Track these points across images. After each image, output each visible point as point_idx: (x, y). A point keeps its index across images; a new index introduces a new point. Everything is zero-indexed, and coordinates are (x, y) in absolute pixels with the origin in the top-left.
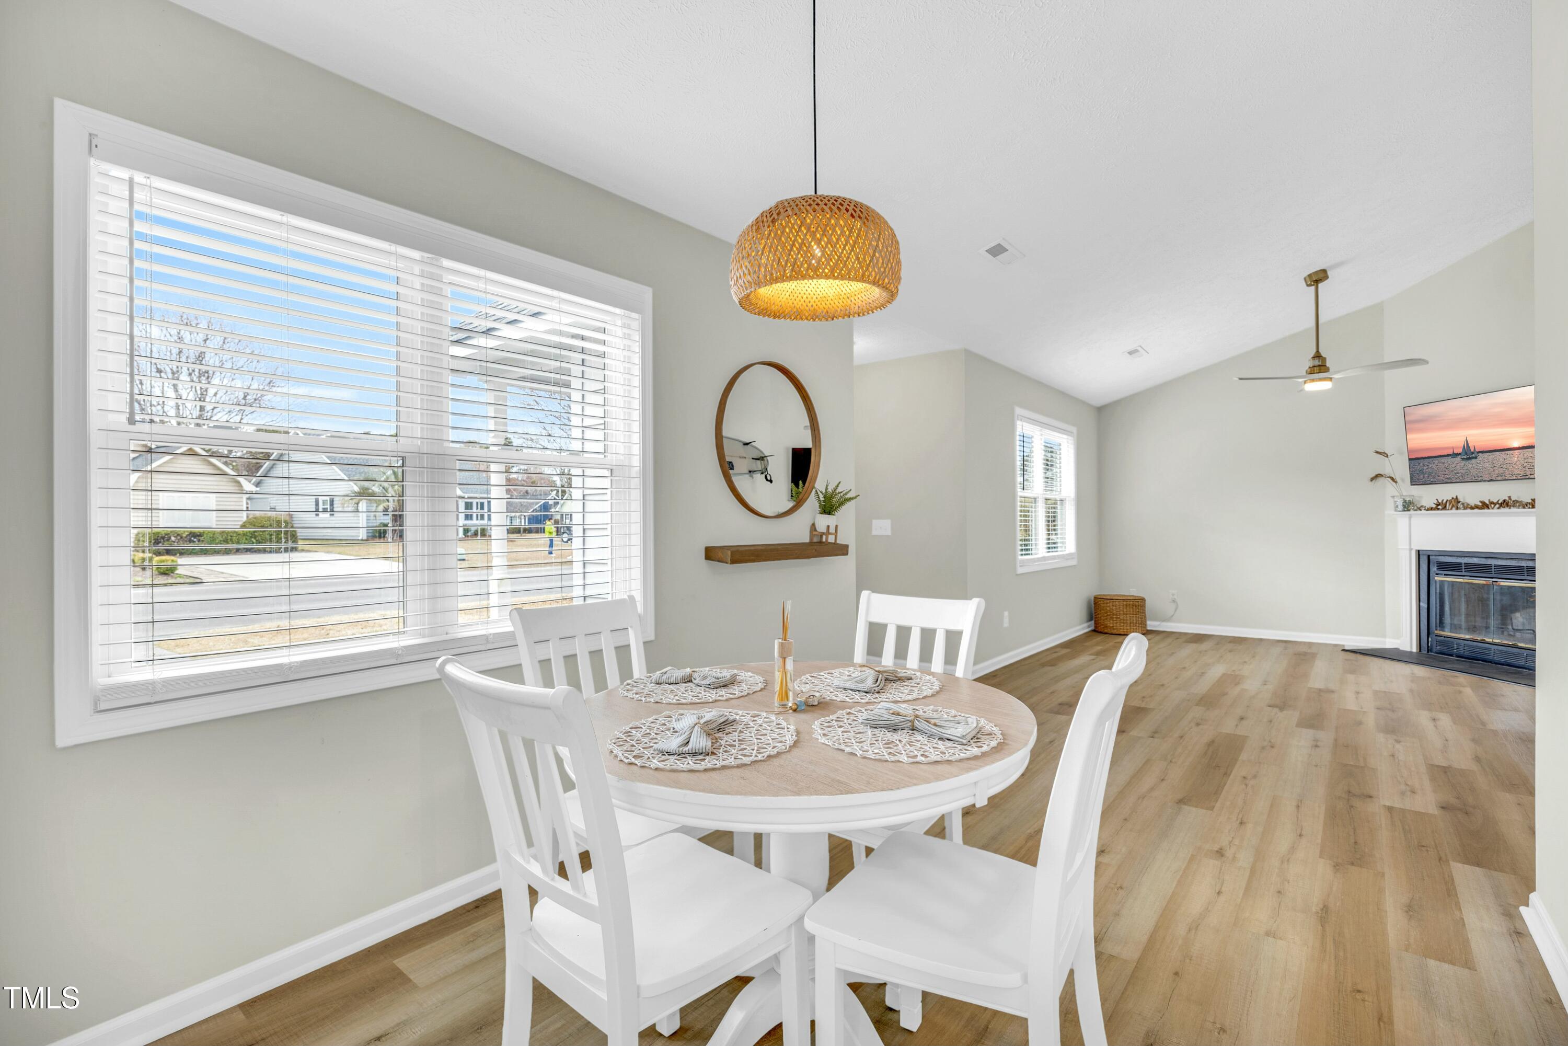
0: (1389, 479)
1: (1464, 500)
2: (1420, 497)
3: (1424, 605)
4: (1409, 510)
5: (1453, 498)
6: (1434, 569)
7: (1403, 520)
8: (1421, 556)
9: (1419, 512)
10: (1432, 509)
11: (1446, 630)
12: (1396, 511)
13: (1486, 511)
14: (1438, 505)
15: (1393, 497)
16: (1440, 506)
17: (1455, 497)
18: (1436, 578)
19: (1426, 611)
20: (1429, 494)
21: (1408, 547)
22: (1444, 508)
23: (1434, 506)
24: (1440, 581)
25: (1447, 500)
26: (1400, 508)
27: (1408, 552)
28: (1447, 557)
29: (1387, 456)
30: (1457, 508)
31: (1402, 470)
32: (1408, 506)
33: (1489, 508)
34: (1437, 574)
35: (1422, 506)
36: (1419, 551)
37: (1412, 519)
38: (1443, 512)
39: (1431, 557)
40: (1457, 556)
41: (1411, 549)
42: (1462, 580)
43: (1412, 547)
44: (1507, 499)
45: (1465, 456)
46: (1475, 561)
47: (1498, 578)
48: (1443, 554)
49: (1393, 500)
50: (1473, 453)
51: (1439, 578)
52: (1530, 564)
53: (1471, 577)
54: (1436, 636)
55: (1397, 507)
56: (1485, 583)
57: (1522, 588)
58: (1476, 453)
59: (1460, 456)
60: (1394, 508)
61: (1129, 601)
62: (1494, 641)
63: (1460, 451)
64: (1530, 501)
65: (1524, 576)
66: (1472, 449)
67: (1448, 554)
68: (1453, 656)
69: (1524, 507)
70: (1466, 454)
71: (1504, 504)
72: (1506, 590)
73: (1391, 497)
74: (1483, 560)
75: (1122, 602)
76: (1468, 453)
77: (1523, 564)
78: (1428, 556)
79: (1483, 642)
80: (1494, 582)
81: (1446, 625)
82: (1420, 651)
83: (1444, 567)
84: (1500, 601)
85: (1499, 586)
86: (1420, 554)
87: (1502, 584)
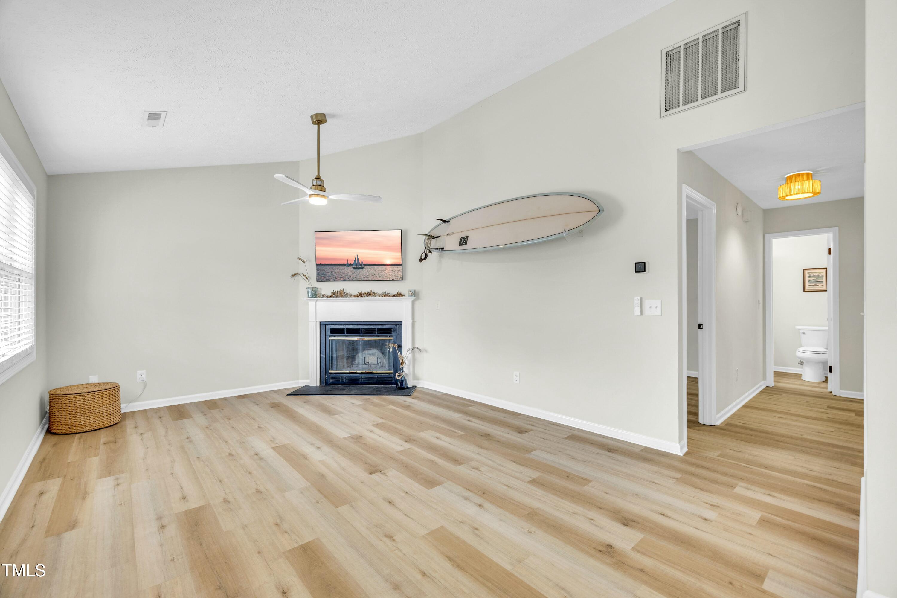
0: (304, 277)
1: (347, 291)
2: (321, 289)
3: (323, 355)
4: (316, 297)
5: (341, 290)
6: (329, 333)
7: (312, 303)
8: (321, 326)
9: (323, 298)
10: (330, 297)
11: (334, 369)
13: (360, 298)
16: (335, 294)
17: (342, 289)
18: (330, 339)
19: (324, 359)
20: (328, 288)
21: (315, 321)
22: (337, 296)
23: (332, 295)
24: (332, 340)
25: (337, 291)
26: (310, 295)
27: (315, 323)
28: (336, 326)
29: (304, 262)
30: (344, 296)
31: (312, 272)
32: (315, 294)
33: (362, 296)
34: (330, 336)
35: (324, 295)
36: (320, 322)
37: (317, 302)
38: (336, 298)
40: (342, 325)
41: (317, 321)
42: (344, 339)
43: (317, 320)
44: (370, 292)
45: (356, 267)
46: (352, 327)
47: (363, 336)
48: (335, 323)
49: (306, 290)
50: (361, 265)
51: (331, 338)
52: (380, 327)
53: (348, 336)
54: (330, 374)
55: (308, 295)
56: (357, 339)
57: (375, 341)
58: (363, 265)
59: (352, 266)
60: (307, 296)
61: (105, 391)
62: (362, 372)
63: (352, 262)
64: (382, 293)
65: (376, 334)
66: (361, 263)
67: (337, 324)
68: (340, 385)
69: (380, 296)
70: (356, 265)
71: (368, 294)
72: (367, 342)
73: (306, 288)
74: (356, 326)
75: (97, 394)
76: (358, 265)
77: (376, 327)
78: (326, 325)
79: (356, 373)
80: (361, 338)
81: (334, 366)
82: (321, 385)
83: (335, 332)
84: (364, 349)
85: (364, 340)
86: (321, 324)
87: (366, 339)
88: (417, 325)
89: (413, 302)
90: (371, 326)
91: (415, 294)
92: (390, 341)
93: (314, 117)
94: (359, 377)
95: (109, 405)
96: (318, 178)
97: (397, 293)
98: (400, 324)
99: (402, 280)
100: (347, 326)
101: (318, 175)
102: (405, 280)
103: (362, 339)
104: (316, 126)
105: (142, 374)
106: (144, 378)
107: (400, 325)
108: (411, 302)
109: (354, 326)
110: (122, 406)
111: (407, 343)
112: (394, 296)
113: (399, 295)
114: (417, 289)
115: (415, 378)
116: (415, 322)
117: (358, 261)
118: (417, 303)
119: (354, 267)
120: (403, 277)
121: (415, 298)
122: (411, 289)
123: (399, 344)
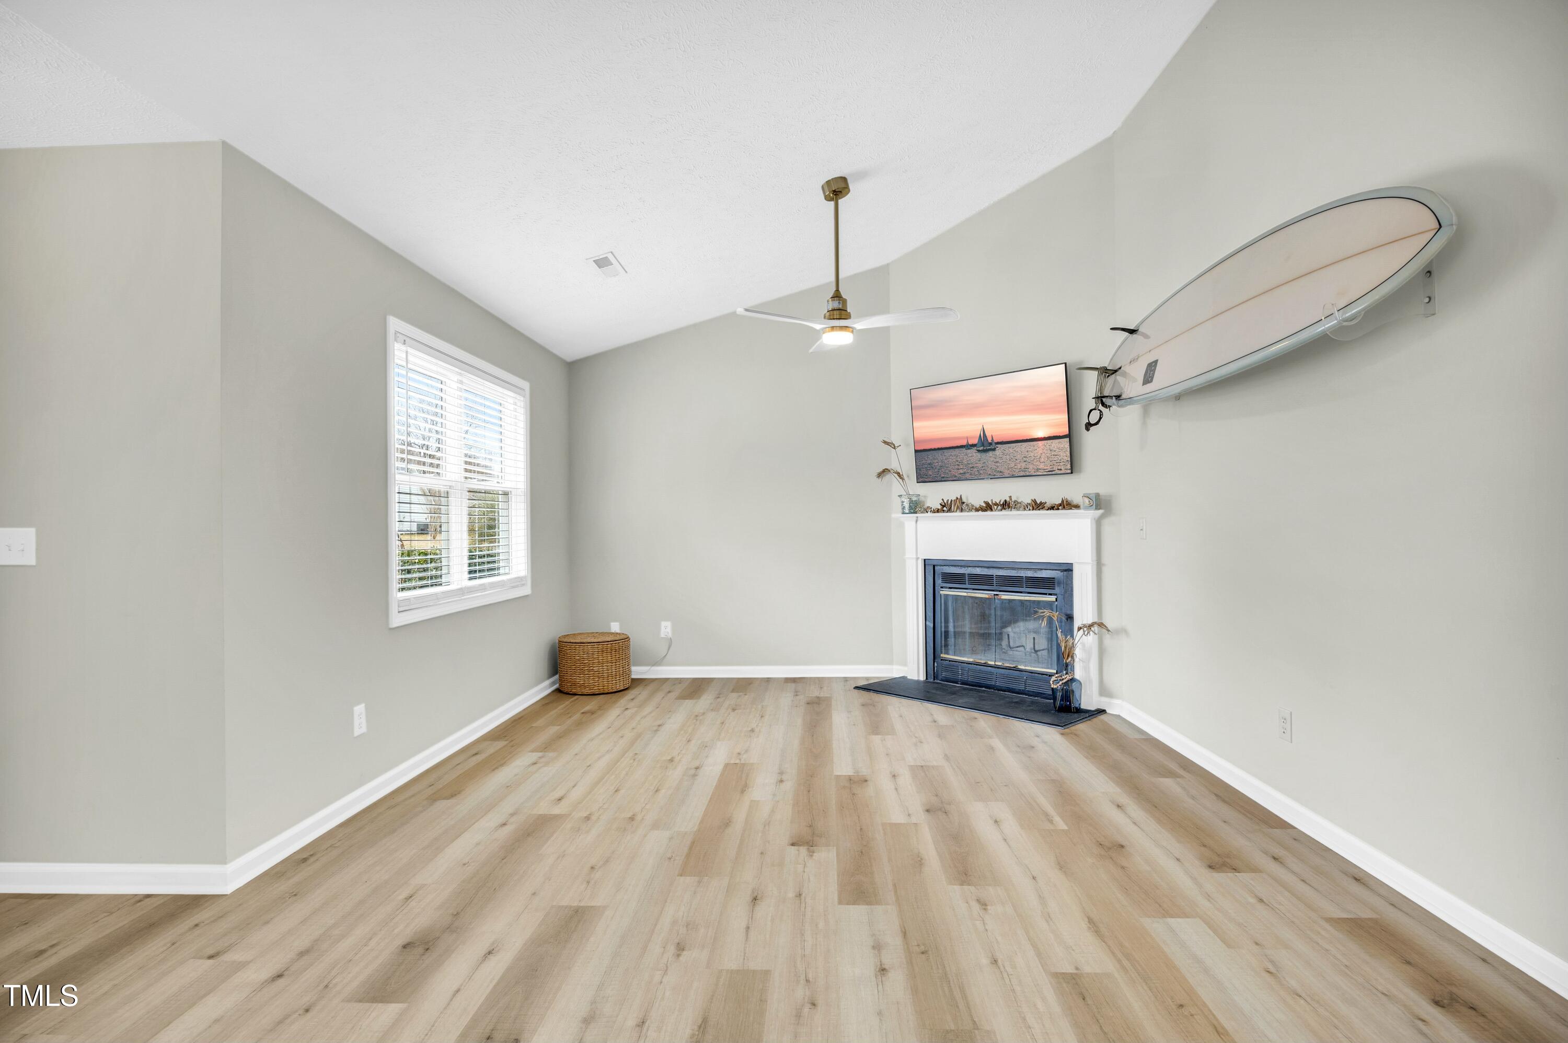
0: (896, 475)
1: (967, 500)
2: (926, 497)
3: (931, 625)
4: (916, 512)
5: (957, 498)
6: (939, 581)
7: (909, 523)
8: (927, 567)
9: (926, 515)
10: (938, 511)
11: (950, 652)
12: (903, 513)
13: (989, 513)
14: (944, 506)
15: (900, 496)
16: (946, 507)
17: (959, 496)
18: (941, 592)
19: (932, 631)
20: (935, 493)
21: (915, 557)
22: (949, 510)
23: (940, 507)
24: (944, 595)
25: (952, 501)
26: (907, 511)
27: (914, 561)
28: (952, 567)
29: (894, 448)
30: (962, 510)
31: (908, 464)
32: (916, 507)
33: (992, 510)
34: (942, 587)
35: (928, 507)
36: (925, 560)
37: (918, 522)
38: (949, 514)
39: (936, 568)
40: (961, 566)
41: (917, 559)
42: (965, 594)
43: (918, 556)
44: (1008, 499)
45: (981, 448)
46: (978, 571)
47: (1000, 591)
48: (948, 563)
49: (898, 500)
50: (990, 444)
51: (944, 592)
52: (1030, 574)
53: (974, 589)
54: (942, 660)
55: (904, 508)
56: (987, 596)
57: (1022, 602)
58: (994, 444)
59: (975, 448)
60: (900, 510)
61: (606, 643)
62: (996, 663)
63: (975, 441)
64: (1030, 502)
65: (1023, 587)
66: (990, 441)
67: (952, 564)
68: (958, 683)
69: (1025, 509)
70: (983, 445)
71: (1006, 505)
72: (1007, 604)
73: (899, 496)
74: (986, 570)
75: (597, 646)
76: (985, 445)
77: (1023, 574)
78: (934, 566)
79: (986, 665)
80: (995, 595)
81: (951, 648)
82: (927, 679)
83: (954, 579)
84: (1002, 616)
85: (1000, 599)
86: (926, 563)
87: (1004, 597)
88: (1106, 571)
89: (1098, 521)
90: (1014, 571)
91: (1099, 503)
92: (1049, 605)
93: (826, 188)
94: (992, 674)
95: (611, 664)
96: (837, 296)
97: (1063, 501)
98: (1068, 569)
99: (1072, 473)
100: (970, 568)
101: (837, 290)
102: (1079, 471)
103: (996, 597)
104: (832, 203)
105: (666, 628)
106: (668, 633)
107: (1070, 572)
108: (1089, 520)
109: (983, 569)
110: (633, 669)
111: (1083, 612)
112: (1052, 508)
113: (1066, 505)
114: (1102, 491)
115: (1104, 691)
116: (1104, 565)
117: (985, 438)
118: (1106, 522)
119: (978, 449)
120: (1073, 466)
121: (1100, 512)
122: (1092, 490)
123: (1069, 612)
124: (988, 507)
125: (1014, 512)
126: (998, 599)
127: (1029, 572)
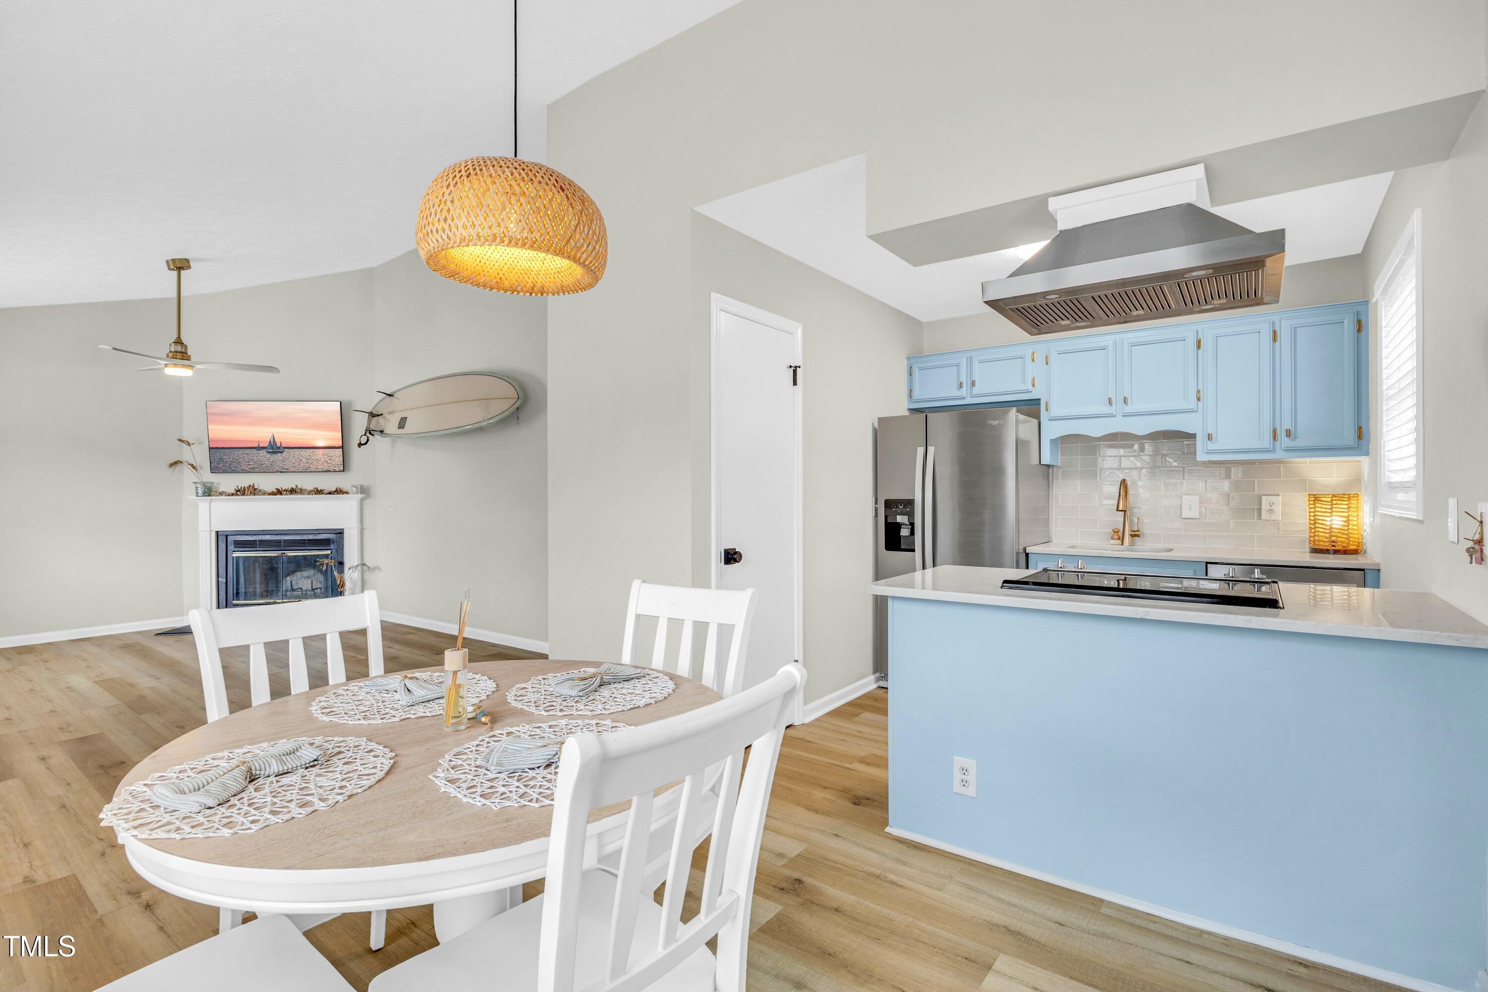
0: (190, 466)
1: (258, 486)
2: (218, 484)
3: (222, 580)
4: (211, 496)
5: (250, 486)
6: (231, 547)
7: (203, 504)
8: (219, 537)
9: (221, 497)
10: (233, 495)
11: (241, 599)
12: (197, 496)
13: (278, 496)
14: (238, 491)
15: (195, 483)
16: (240, 492)
17: (252, 485)
18: (233, 555)
19: (225, 585)
20: (228, 482)
21: (208, 529)
22: (244, 494)
23: (234, 492)
24: (236, 557)
25: (245, 487)
26: (200, 492)
27: (208, 533)
28: (244, 536)
29: (189, 444)
30: (254, 494)
31: (202, 457)
32: (209, 491)
33: (281, 494)
34: (233, 551)
35: (223, 492)
36: (217, 532)
37: (212, 503)
38: (243, 497)
39: (228, 537)
40: (252, 535)
41: (211, 531)
42: (256, 555)
43: (212, 529)
44: (294, 487)
45: (271, 450)
46: (268, 537)
47: (287, 551)
48: (241, 533)
49: (194, 486)
50: (279, 448)
51: (236, 555)
52: (311, 537)
53: (262, 551)
54: (233, 605)
55: (197, 493)
56: (276, 555)
57: (304, 556)
58: (282, 448)
59: (265, 450)
60: (195, 494)
63: (266, 445)
64: (312, 489)
65: (305, 547)
66: (279, 445)
67: (245, 533)
69: (309, 494)
70: (272, 448)
71: (292, 491)
72: (292, 559)
73: (193, 483)
74: (275, 536)
76: (274, 448)
77: (306, 537)
78: (227, 536)
80: (282, 553)
81: (241, 595)
83: (240, 545)
84: (288, 568)
85: (287, 556)
86: (219, 534)
87: (289, 554)
89: (362, 501)
90: (298, 536)
91: (364, 491)
92: (327, 556)
97: (337, 489)
98: (340, 533)
99: (344, 471)
100: (260, 536)
102: (349, 470)
103: (283, 555)
107: (342, 535)
108: (356, 501)
109: (272, 536)
111: (351, 558)
112: (330, 493)
113: (339, 491)
114: (365, 483)
116: (365, 529)
117: (274, 443)
118: (366, 502)
119: (268, 451)
120: (345, 466)
121: (363, 496)
122: (359, 483)
123: (340, 560)
124: (279, 492)
125: (299, 496)
126: (285, 556)
127: (310, 536)
